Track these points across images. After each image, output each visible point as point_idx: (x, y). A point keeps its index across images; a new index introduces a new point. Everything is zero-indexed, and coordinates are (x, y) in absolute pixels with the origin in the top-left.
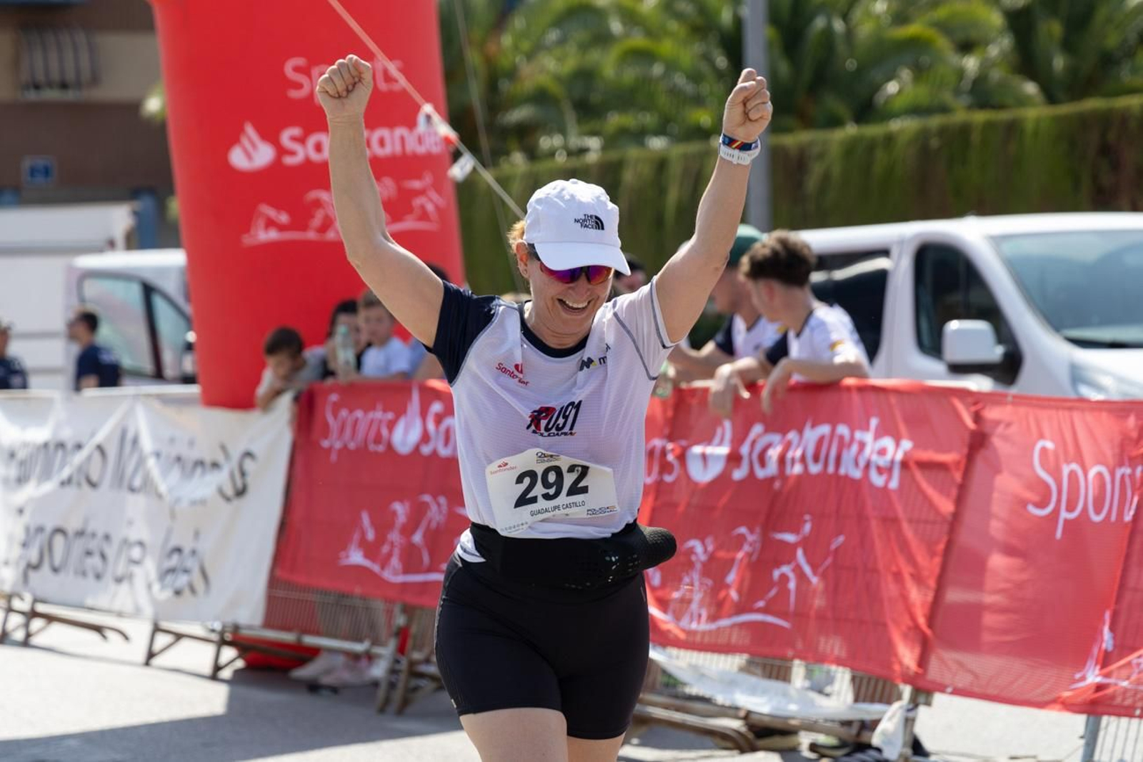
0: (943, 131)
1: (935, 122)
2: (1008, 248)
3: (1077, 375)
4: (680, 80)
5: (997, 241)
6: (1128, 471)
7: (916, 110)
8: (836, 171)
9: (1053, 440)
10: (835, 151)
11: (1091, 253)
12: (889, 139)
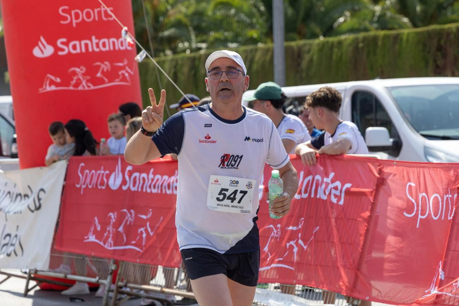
0: (365, 39)
1: (361, 35)
2: (395, 93)
3: (427, 152)
4: (243, 16)
5: (390, 89)
6: (450, 196)
7: (352, 31)
8: (315, 58)
9: (414, 183)
10: (315, 49)
11: (433, 95)
12: (340, 43)
